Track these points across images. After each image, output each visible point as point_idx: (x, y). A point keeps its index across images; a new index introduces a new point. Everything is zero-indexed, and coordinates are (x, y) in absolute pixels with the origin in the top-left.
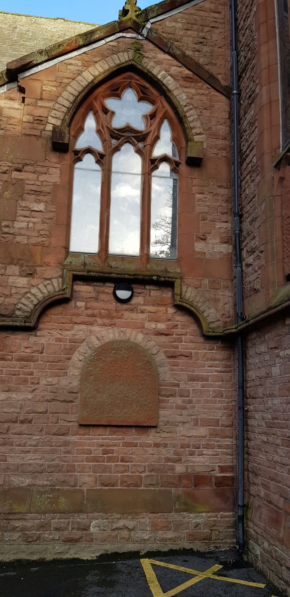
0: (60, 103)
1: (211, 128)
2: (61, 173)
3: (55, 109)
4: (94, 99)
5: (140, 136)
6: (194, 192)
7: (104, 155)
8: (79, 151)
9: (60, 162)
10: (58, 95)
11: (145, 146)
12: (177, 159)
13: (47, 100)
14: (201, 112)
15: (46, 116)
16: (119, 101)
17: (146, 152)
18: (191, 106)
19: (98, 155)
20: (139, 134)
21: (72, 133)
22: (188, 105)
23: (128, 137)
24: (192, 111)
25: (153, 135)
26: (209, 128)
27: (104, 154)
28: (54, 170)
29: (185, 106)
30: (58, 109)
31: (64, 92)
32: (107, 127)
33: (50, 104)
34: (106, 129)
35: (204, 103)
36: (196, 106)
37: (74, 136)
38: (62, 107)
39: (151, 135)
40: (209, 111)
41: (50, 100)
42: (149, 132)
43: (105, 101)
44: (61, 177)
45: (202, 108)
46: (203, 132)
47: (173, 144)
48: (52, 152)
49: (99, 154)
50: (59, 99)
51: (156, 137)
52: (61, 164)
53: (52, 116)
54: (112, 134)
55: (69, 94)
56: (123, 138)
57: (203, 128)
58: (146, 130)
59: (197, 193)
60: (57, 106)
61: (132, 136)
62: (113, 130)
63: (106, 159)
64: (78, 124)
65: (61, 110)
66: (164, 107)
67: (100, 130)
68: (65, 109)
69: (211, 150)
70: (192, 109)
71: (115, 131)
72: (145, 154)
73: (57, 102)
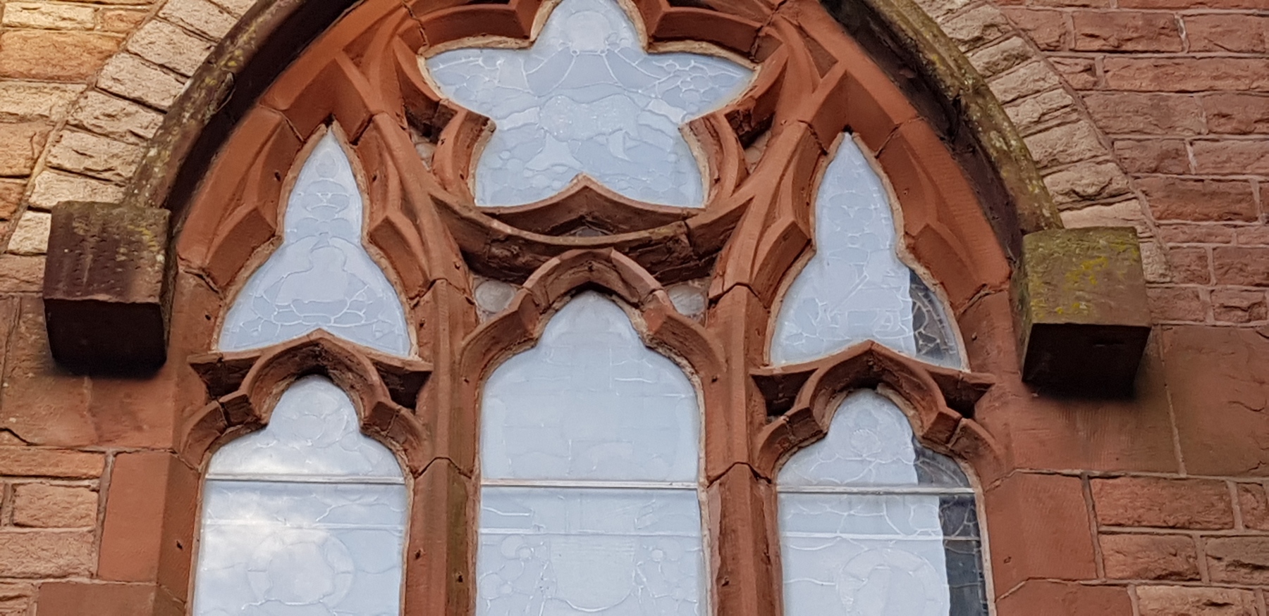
0: (117, 88)
1: (1178, 154)
2: (102, 510)
3: (80, 127)
4: (347, 49)
5: (675, 239)
6: (1115, 572)
7: (423, 377)
8: (244, 365)
9: (102, 440)
10: (109, 45)
11: (714, 302)
12: (958, 363)
13: (29, 77)
14: (1089, 70)
15: (20, 167)
16: (520, 58)
17: (725, 336)
18: (1016, 43)
19: (375, 377)
20: (664, 231)
21: (194, 254)
22: (993, 34)
23: (591, 253)
24: (1022, 70)
25: (765, 227)
26: (1164, 156)
27: (424, 366)
28: (57, 493)
29: (977, 42)
30: (103, 122)
31: (148, 27)
32: (441, 206)
33: (51, 102)
34: (429, 217)
35: (1107, 18)
36: (1044, 37)
37: (204, 274)
38: (134, 108)
39: (749, 227)
40: (1145, 62)
41: (51, 79)
42: (736, 216)
43: (421, 62)
44: (100, 536)
45: (1097, 44)
46: (1120, 183)
47: (914, 278)
48: (49, 380)
49: (385, 370)
50: (110, 69)
51: (785, 236)
52: (110, 450)
53: (59, 168)
54: (477, 246)
55: (180, 37)
56: (555, 261)
57: (1120, 161)
58: (715, 202)
59: (1138, 575)
60: (95, 105)
61: (619, 247)
62: (484, 220)
63: (433, 398)
64: (236, 200)
65: (123, 126)
66: (824, 62)
67: (388, 223)
68: (147, 122)
69: (1202, 289)
70: (1023, 57)
71: (496, 224)
72: (717, 346)
73: (95, 87)
